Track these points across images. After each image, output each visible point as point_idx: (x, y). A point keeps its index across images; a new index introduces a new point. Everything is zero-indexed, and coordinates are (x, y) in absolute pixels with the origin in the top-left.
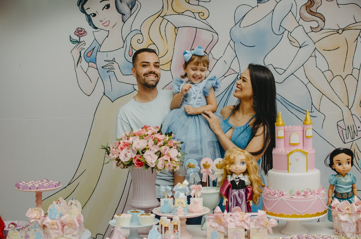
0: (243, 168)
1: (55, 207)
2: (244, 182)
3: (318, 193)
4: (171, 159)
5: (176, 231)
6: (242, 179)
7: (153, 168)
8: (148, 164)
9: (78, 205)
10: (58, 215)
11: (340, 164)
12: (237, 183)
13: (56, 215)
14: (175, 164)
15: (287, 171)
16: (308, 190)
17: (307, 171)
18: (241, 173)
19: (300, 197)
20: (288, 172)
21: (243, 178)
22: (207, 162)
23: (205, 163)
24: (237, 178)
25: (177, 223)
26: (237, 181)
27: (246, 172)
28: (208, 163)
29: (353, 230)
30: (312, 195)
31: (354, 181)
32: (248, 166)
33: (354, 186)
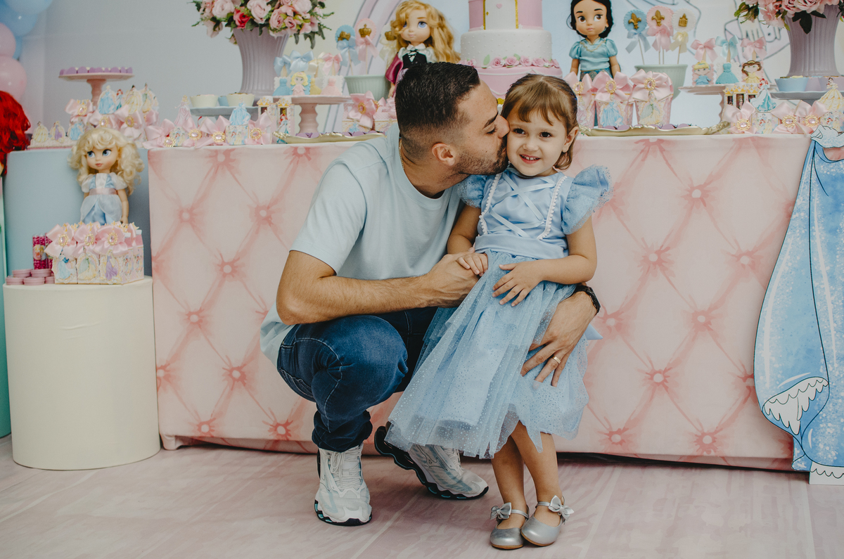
0: (424, 32)
1: (110, 94)
2: (424, 57)
3: (534, 64)
4: (295, 13)
5: (283, 117)
6: (420, 52)
7: (262, 26)
8: (255, 20)
9: (148, 95)
10: (113, 107)
11: (583, 19)
12: (412, 59)
13: (110, 107)
14: (299, 20)
15: (482, 27)
16: (515, 58)
17: (517, 27)
18: (420, 43)
19: (499, 68)
20: (485, 29)
21: (423, 50)
22: (365, 26)
23: (362, 27)
24: (414, 50)
25: (286, 105)
26: (411, 56)
27: (429, 42)
28: (367, 27)
29: (585, 122)
30: (520, 66)
31: (612, 51)
32: (431, 29)
33: (613, 60)
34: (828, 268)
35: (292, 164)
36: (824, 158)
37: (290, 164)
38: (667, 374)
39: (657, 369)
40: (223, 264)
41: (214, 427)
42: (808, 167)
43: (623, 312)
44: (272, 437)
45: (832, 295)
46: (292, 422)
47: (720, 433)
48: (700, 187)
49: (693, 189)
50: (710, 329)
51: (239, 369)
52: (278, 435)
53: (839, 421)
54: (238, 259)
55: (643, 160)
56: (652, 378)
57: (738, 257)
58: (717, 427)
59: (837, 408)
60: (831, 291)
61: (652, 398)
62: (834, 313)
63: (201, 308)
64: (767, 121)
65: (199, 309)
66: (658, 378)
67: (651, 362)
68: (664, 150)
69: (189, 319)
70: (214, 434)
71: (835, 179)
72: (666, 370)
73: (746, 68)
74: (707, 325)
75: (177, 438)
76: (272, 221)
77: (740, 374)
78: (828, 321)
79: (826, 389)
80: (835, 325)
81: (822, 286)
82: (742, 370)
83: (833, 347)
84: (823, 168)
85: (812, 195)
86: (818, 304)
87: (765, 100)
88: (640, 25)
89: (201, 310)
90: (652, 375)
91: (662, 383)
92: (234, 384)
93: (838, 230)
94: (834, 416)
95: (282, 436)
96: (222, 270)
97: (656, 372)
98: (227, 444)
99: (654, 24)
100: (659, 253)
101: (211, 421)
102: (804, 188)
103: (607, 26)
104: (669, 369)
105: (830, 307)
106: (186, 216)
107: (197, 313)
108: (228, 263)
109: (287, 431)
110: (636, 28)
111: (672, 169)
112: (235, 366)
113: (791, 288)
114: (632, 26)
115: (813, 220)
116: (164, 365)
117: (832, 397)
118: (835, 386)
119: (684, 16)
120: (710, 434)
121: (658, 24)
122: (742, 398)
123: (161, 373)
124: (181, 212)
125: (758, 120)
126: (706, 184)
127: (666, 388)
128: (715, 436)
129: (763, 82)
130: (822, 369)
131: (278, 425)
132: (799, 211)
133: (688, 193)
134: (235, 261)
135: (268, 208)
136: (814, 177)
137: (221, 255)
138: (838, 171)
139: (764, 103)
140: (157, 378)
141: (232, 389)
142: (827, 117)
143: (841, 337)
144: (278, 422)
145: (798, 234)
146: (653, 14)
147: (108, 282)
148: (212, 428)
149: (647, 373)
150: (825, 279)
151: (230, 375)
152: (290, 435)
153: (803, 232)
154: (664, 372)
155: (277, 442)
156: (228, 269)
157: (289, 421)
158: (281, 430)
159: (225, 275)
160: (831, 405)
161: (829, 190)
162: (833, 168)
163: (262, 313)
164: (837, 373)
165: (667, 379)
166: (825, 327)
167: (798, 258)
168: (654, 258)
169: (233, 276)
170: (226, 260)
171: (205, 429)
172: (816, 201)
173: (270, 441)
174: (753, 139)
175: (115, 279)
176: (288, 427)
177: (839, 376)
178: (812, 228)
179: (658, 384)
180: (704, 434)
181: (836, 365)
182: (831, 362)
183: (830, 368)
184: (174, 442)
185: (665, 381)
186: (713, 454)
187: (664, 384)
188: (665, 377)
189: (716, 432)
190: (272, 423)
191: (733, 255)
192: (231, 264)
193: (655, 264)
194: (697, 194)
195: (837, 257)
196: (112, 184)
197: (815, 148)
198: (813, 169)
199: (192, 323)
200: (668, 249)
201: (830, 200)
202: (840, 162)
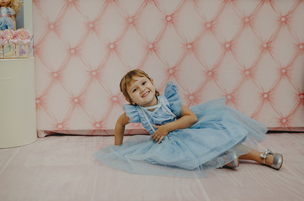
35: (106, 3)
37: (105, 3)
38: (269, 94)
39: (265, 92)
40: (70, 49)
41: (64, 125)
43: (252, 68)
44: (93, 129)
46: (103, 121)
47: (289, 118)
48: (285, 17)
49: (282, 17)
50: (287, 75)
51: (77, 98)
52: (97, 127)
54: (78, 47)
55: (262, 5)
56: (263, 96)
57: (299, 45)
58: (288, 116)
61: (263, 104)
63: (59, 70)
65: (58, 71)
66: (266, 96)
67: (263, 89)
68: (271, 1)
69: (52, 75)
70: (65, 129)
72: (269, 92)
74: (286, 74)
75: (45, 132)
76: (95, 29)
77: (298, 93)
82: (299, 92)
89: (59, 71)
90: (263, 95)
91: (267, 98)
92: (75, 105)
95: (98, 128)
96: (70, 52)
97: (265, 93)
98: (69, 134)
100: (267, 43)
101: (63, 123)
104: (270, 92)
106: (52, 27)
107: (57, 72)
108: (73, 49)
109: (101, 125)
111: (274, 9)
112: (75, 96)
116: (39, 97)
120: (285, 118)
122: (298, 103)
123: (38, 101)
124: (49, 25)
126: (287, 15)
127: (269, 100)
128: (288, 119)
131: (96, 123)
133: (280, 19)
134: (76, 48)
135: (94, 23)
137: (69, 45)
140: (36, 104)
141: (74, 107)
144: (97, 121)
147: (21, 57)
148: (64, 126)
149: (261, 94)
151: (73, 101)
152: (102, 127)
154: (268, 93)
155: (94, 131)
156: (73, 51)
157: (102, 121)
158: (98, 125)
159: (71, 54)
163: (90, 72)
165: (269, 96)
168: (265, 46)
169: (76, 55)
170: (72, 47)
171: (60, 127)
173: (91, 130)
175: (24, 55)
176: (101, 124)
179: (265, 98)
180: (283, 118)
184: (43, 134)
185: (268, 97)
186: (286, 126)
187: (268, 98)
188: (268, 95)
189: (288, 117)
190: (93, 122)
191: (296, 45)
192: (75, 49)
193: (266, 48)
194: (283, 19)
196: (9, 12)
199: (54, 77)
200: (271, 42)
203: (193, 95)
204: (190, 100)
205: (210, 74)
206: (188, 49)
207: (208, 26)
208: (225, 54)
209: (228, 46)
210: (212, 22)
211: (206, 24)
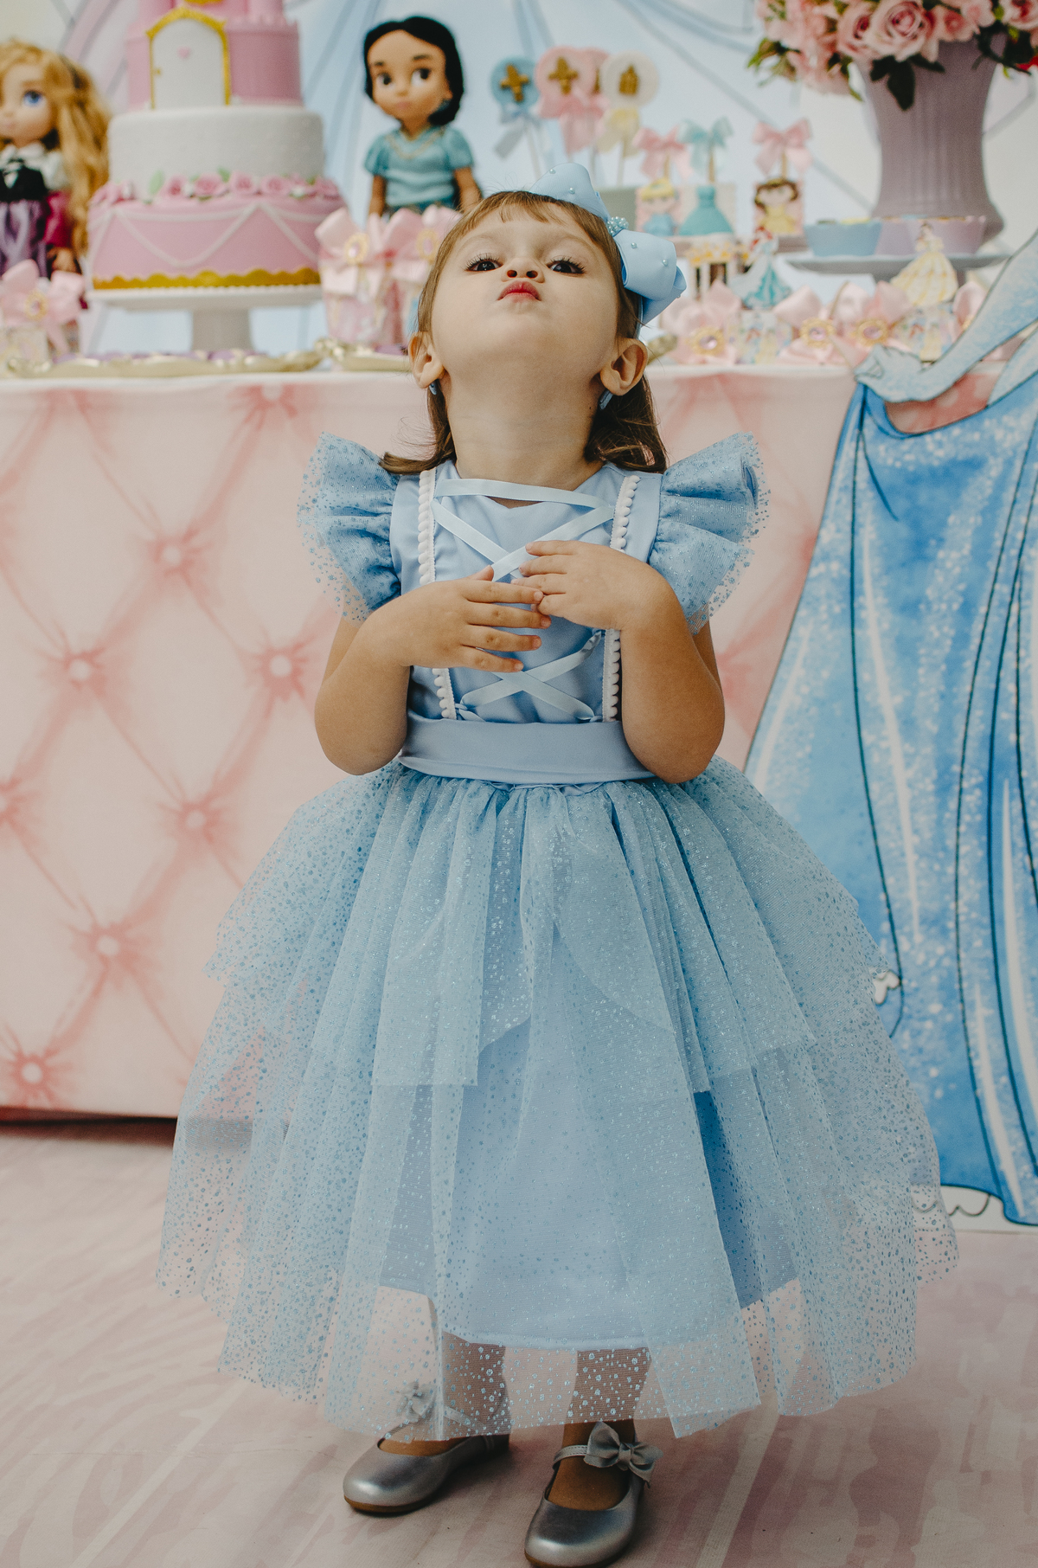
0: (37, 116)
2: (38, 176)
6: (30, 164)
11: (388, 80)
12: (11, 180)
15: (147, 105)
16: (218, 178)
17: (228, 101)
18: (31, 141)
20: (153, 107)
21: (36, 159)
24: (15, 158)
26: (11, 174)
27: (52, 138)
30: (231, 196)
31: (458, 158)
32: (54, 110)
33: (463, 179)
34: (898, 699)
36: (887, 428)
42: (849, 448)
45: (908, 765)
53: (926, 1074)
59: (922, 1041)
60: (906, 755)
62: (913, 810)
64: (763, 331)
71: (914, 480)
73: (765, 197)
78: (899, 828)
79: (895, 998)
80: (916, 840)
81: (884, 745)
83: (912, 894)
84: (887, 454)
85: (859, 520)
86: (874, 787)
87: (764, 280)
88: (529, 93)
93: (922, 607)
94: (913, 1062)
99: (554, 90)
102: (840, 499)
103: (449, 96)
105: (904, 795)
110: (520, 98)
113: (808, 749)
114: (509, 96)
115: (862, 581)
117: (910, 1017)
118: (917, 990)
119: (631, 71)
121: (567, 90)
125: (742, 331)
129: (761, 235)
130: (884, 948)
132: (826, 558)
136: (863, 475)
138: (923, 461)
139: (761, 288)
142: (910, 321)
143: (931, 868)
145: (824, 616)
146: (551, 68)
150: (892, 727)
153: (837, 609)
160: (906, 1035)
161: (899, 505)
162: (909, 452)
164: (921, 958)
166: (892, 845)
167: (825, 674)
172: (868, 535)
174: (722, 378)
177: (926, 963)
178: (859, 600)
181: (918, 938)
182: (906, 929)
183: (904, 945)
195: (921, 671)
197: (865, 402)
198: (861, 454)
201: (903, 530)
202: (928, 438)
203: (117, 931)
204: (104, 959)
205: (196, 820)
206: (76, 684)
207: (172, 556)
208: (268, 712)
209: (281, 667)
210: (190, 534)
211: (157, 548)
